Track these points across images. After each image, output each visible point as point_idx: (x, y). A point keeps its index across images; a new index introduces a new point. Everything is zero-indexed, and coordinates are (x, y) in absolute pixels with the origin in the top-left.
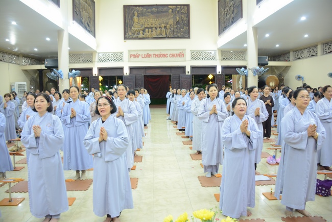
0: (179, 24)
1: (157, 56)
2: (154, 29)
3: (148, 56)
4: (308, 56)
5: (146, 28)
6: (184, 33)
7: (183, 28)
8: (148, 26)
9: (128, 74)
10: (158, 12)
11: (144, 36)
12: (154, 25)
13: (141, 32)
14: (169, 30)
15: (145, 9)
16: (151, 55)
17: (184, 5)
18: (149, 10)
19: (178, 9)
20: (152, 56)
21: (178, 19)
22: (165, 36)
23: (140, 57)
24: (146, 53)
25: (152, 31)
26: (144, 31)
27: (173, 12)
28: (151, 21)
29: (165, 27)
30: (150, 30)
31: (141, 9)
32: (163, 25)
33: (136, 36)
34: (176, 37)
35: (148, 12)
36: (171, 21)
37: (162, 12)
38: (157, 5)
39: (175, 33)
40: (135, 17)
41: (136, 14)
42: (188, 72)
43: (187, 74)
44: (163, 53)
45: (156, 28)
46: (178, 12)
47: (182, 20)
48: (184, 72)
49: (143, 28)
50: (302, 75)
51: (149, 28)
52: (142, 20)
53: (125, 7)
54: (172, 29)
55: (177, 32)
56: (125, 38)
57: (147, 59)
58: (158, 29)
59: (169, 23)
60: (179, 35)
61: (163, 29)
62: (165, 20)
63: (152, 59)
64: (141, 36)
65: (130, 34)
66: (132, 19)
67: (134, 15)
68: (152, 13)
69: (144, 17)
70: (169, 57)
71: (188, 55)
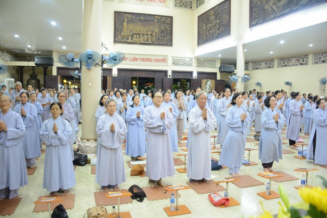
0: (163, 33)
1: (143, 60)
2: (141, 35)
3: (135, 59)
4: (266, 67)
5: (134, 34)
6: (168, 41)
7: (167, 37)
8: (137, 33)
9: (116, 76)
10: (145, 20)
11: (133, 41)
12: (141, 32)
13: (130, 37)
14: (154, 38)
15: (134, 17)
16: (137, 59)
17: (168, 17)
18: (138, 18)
19: (163, 20)
20: (139, 59)
21: (162, 28)
22: (151, 43)
23: (128, 60)
24: (133, 57)
25: (140, 37)
26: (132, 36)
27: (158, 21)
28: (139, 28)
29: (151, 35)
30: (138, 36)
31: (130, 16)
32: (149, 33)
33: (125, 40)
34: (160, 44)
35: (136, 20)
36: (157, 30)
37: (149, 21)
38: (145, 14)
39: (160, 41)
40: (125, 23)
41: (126, 21)
42: (170, 76)
43: (169, 77)
44: (149, 57)
45: (143, 35)
46: (163, 22)
47: (166, 30)
48: (166, 75)
49: (132, 34)
50: (260, 82)
51: (137, 34)
52: (131, 26)
53: (116, 12)
54: (158, 37)
55: (161, 40)
56: (115, 42)
57: (134, 62)
58: (145, 36)
59: (155, 31)
60: (163, 42)
61: (149, 36)
62: (151, 28)
63: (139, 62)
64: (130, 41)
65: (120, 38)
66: (122, 24)
67: (124, 21)
68: (140, 20)
69: (132, 24)
70: (153, 61)
71: (170, 61)
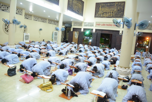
0: (119, 11)
1: (108, 25)
2: (107, 13)
3: (104, 25)
5: (104, 13)
6: (121, 15)
7: (121, 13)
8: (105, 12)
9: (94, 32)
10: (110, 6)
11: (103, 16)
12: (107, 11)
13: (102, 14)
14: (114, 14)
15: (105, 4)
16: (105, 25)
17: (122, 2)
18: (106, 5)
19: (119, 4)
20: (106, 25)
21: (119, 8)
22: (112, 16)
23: (100, 25)
24: (103, 23)
25: (106, 14)
26: (103, 14)
27: (117, 5)
28: (107, 9)
29: (112, 12)
30: (106, 13)
31: (103, 4)
32: (112, 11)
33: (99, 16)
34: (117, 17)
35: (106, 6)
36: (115, 10)
37: (112, 5)
38: (110, 2)
39: (117, 15)
40: (100, 8)
41: (101, 7)
42: (121, 34)
43: (120, 34)
44: (110, 24)
45: (108, 13)
46: (119, 5)
47: (121, 9)
49: (103, 12)
51: (105, 13)
52: (103, 9)
53: (96, 4)
54: (116, 13)
55: (118, 14)
56: (95, 17)
57: (103, 26)
58: (109, 13)
59: (115, 11)
60: (118, 16)
61: (111, 13)
62: (113, 9)
63: (105, 26)
64: (102, 16)
65: (97, 15)
66: (99, 9)
67: (100, 7)
68: (108, 6)
69: (104, 8)
70: (113, 26)
